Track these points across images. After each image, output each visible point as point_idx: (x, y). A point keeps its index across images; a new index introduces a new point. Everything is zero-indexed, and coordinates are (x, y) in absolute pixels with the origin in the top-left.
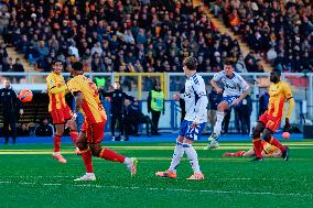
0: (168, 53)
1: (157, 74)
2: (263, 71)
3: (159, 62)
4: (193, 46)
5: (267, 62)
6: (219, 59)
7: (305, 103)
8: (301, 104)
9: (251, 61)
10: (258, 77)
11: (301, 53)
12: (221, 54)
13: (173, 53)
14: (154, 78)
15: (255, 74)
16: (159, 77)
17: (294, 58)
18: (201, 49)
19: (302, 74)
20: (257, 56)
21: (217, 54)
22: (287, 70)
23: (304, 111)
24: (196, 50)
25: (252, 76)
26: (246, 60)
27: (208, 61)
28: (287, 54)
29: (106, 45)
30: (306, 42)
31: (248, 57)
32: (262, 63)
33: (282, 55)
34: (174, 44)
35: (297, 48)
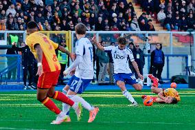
0: (72, 14)
1: (63, 32)
2: (153, 30)
3: (64, 22)
4: (93, 8)
5: (158, 22)
6: (116, 20)
7: (190, 57)
8: (187, 58)
9: (143, 21)
10: (149, 35)
11: (187, 14)
12: (118, 15)
13: (77, 14)
14: (61, 35)
15: (147, 33)
16: (65, 35)
17: (181, 18)
18: (101, 11)
19: (187, 33)
20: (149, 17)
21: (114, 15)
22: (174, 29)
23: (189, 65)
24: (97, 12)
25: (144, 35)
26: (139, 20)
27: (107, 21)
28: (174, 15)
29: (19, 7)
30: (191, 5)
31: (141, 18)
32: (153, 23)
33: (170, 16)
34: (78, 7)
35: (183, 10)
